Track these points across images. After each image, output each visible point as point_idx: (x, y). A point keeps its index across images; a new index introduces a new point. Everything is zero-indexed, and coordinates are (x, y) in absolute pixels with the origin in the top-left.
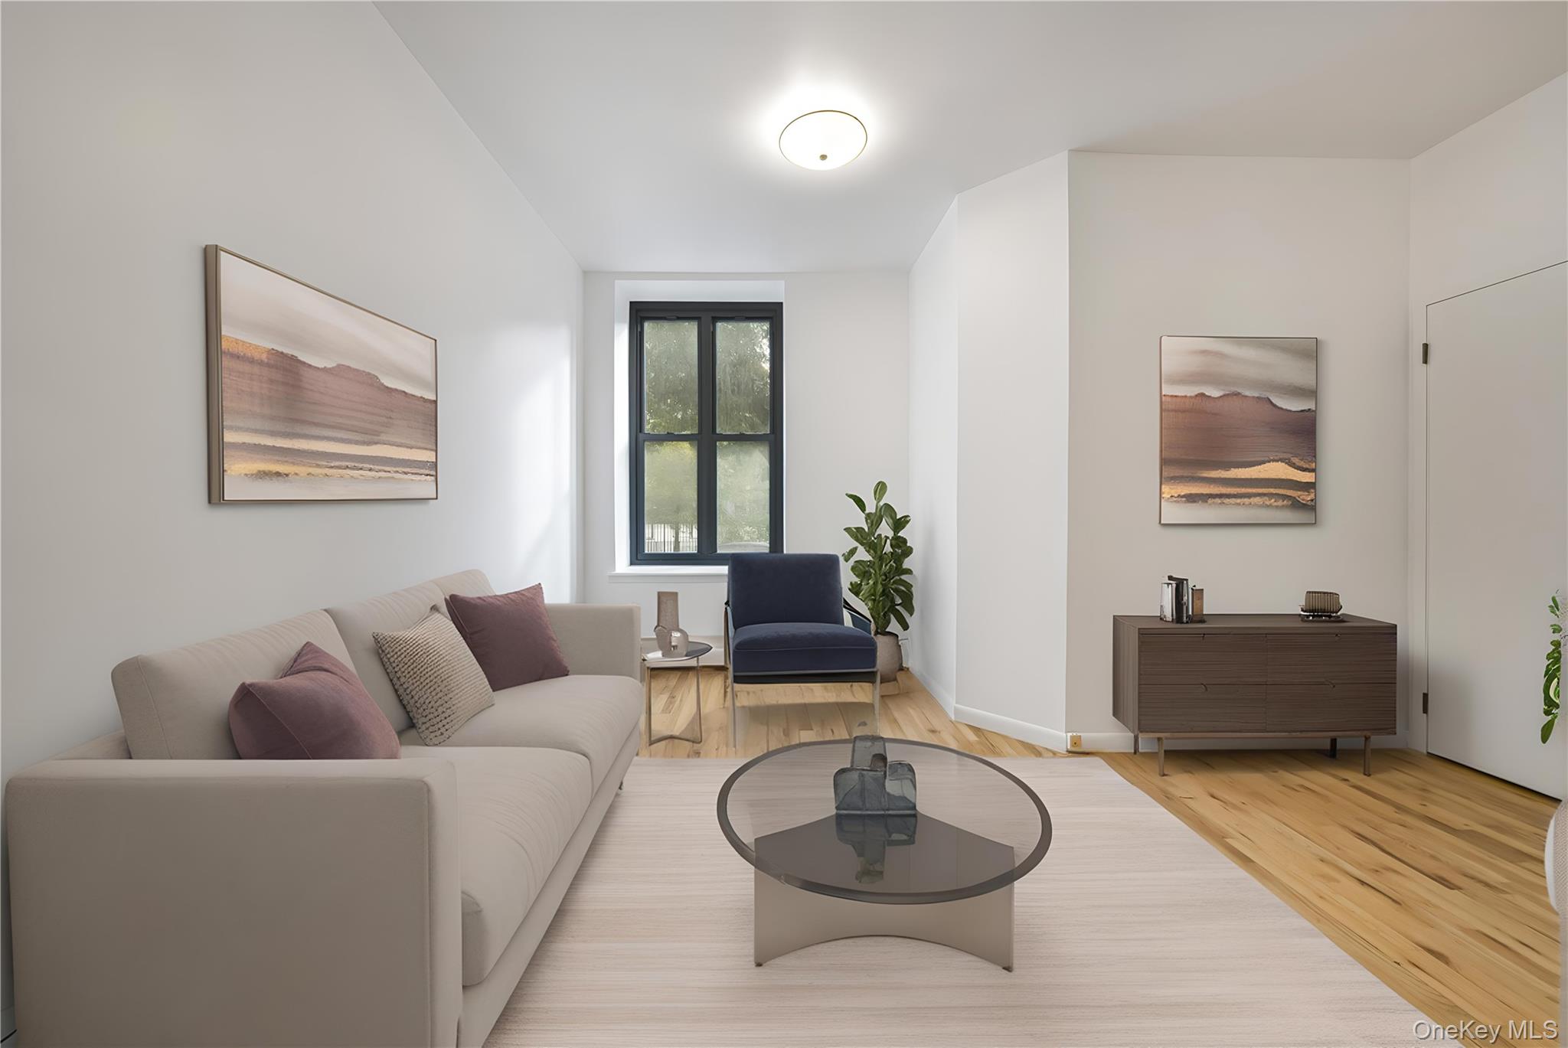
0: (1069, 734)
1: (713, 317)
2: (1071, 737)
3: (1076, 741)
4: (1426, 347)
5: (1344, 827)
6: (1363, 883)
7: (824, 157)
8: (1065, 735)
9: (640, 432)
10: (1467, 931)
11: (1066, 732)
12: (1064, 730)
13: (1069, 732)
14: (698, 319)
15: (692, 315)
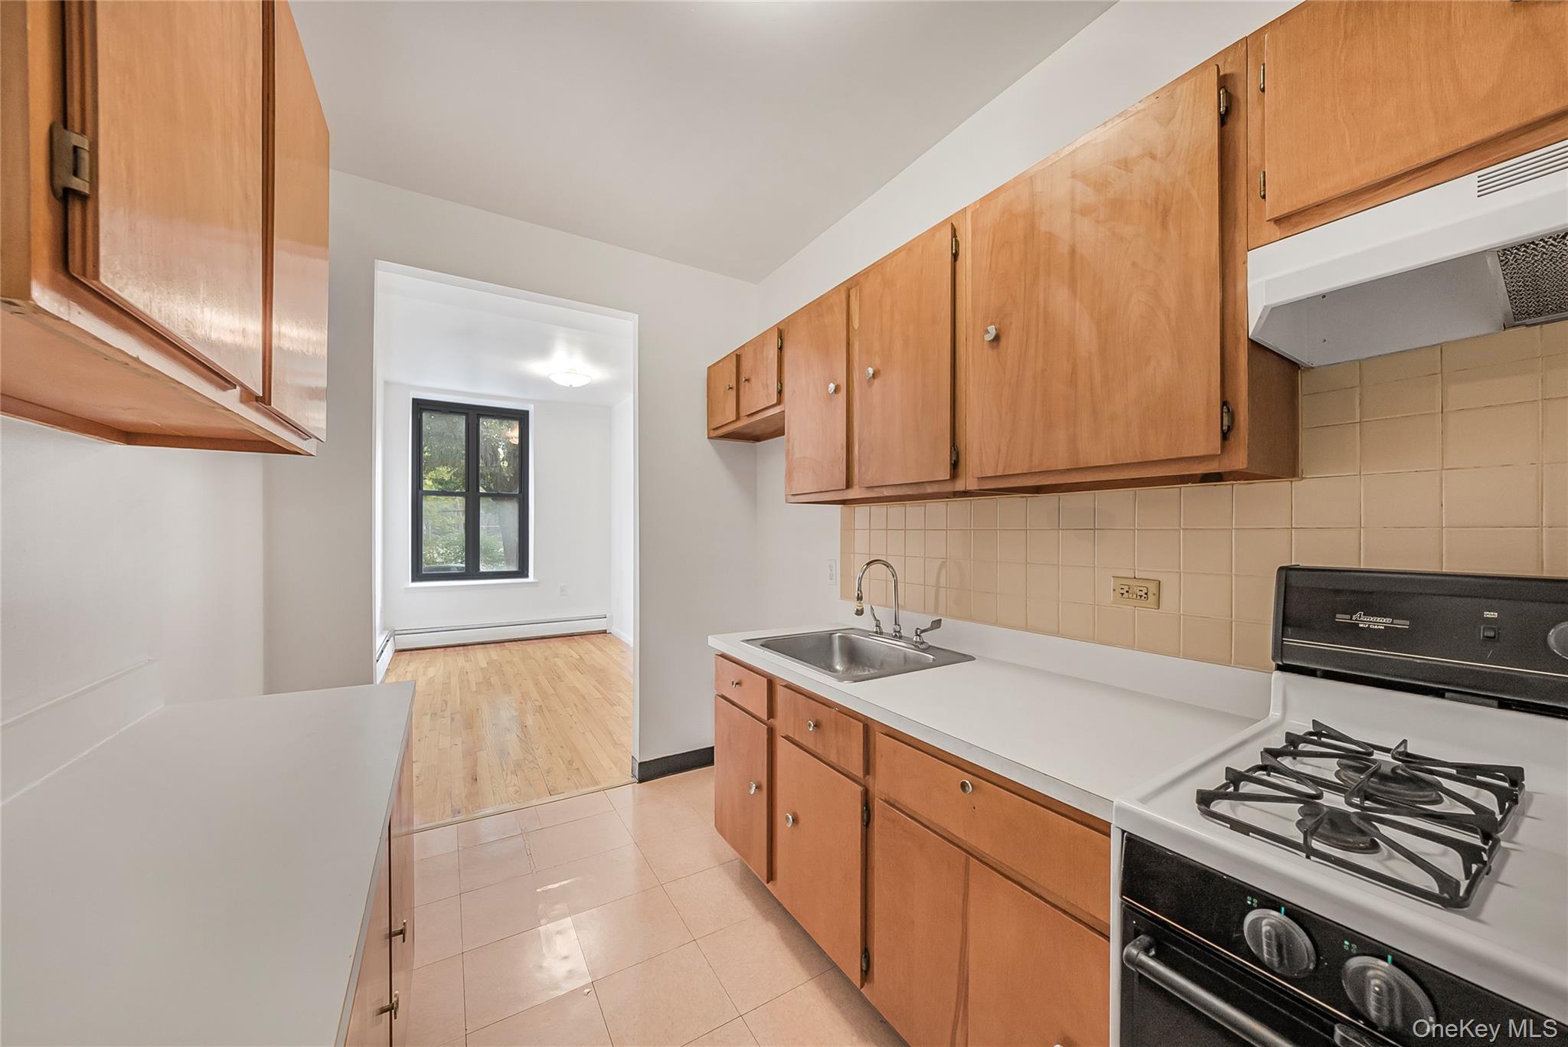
1: (476, 415)
9: (421, 489)
14: (467, 414)
15: (463, 411)
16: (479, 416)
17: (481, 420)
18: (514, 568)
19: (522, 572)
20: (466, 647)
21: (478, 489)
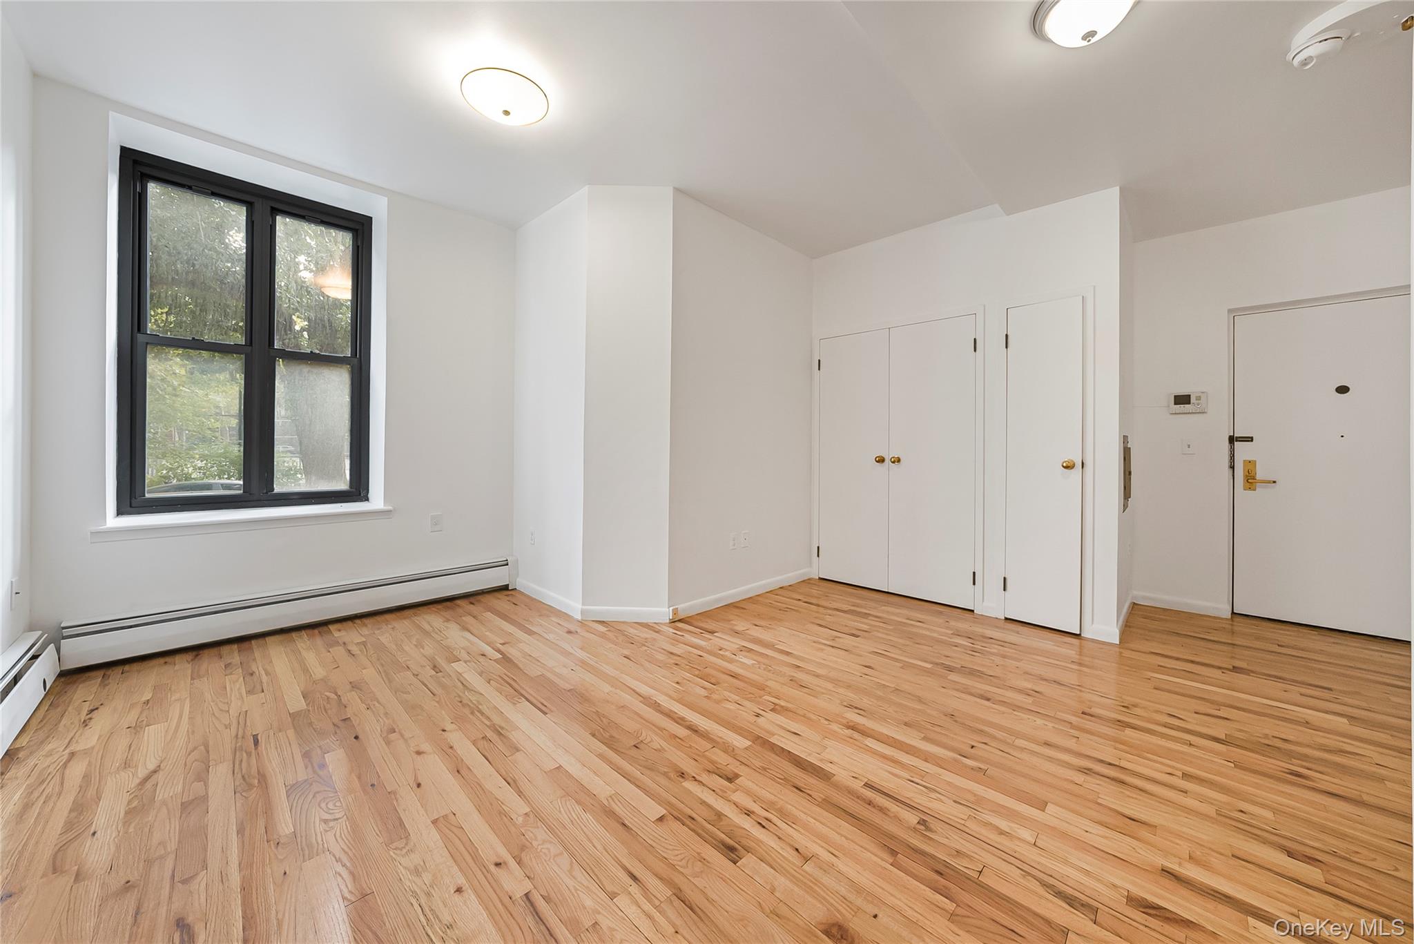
0: (671, 609)
1: (272, 207)
2: (673, 610)
3: (675, 612)
4: (819, 361)
5: (813, 623)
6: (833, 647)
7: (507, 113)
8: (668, 610)
9: (139, 330)
10: (870, 653)
11: (669, 608)
12: (667, 606)
13: (670, 607)
14: (250, 206)
15: (239, 196)
16: (275, 211)
17: (278, 218)
18: (343, 485)
19: (358, 489)
20: (246, 645)
21: (271, 343)
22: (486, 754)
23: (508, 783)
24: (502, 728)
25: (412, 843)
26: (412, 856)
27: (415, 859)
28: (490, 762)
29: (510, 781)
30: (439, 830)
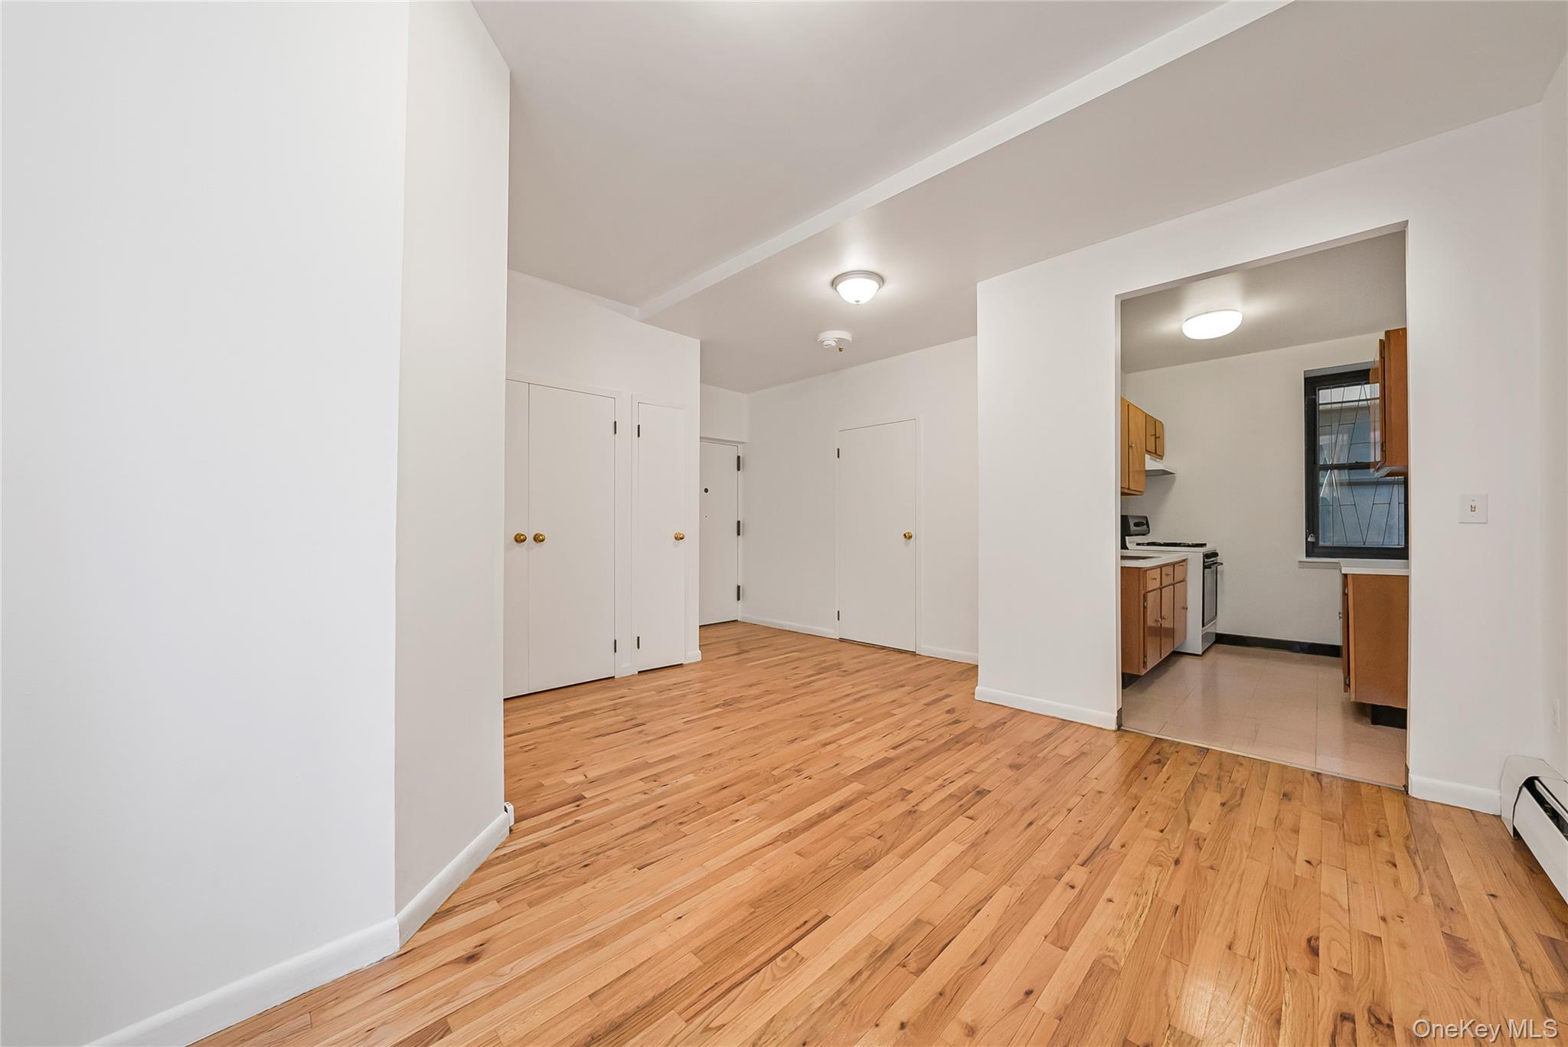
22: (938, 949)
23: (978, 911)
24: (875, 952)
25: (1101, 953)
26: (1111, 945)
27: (1111, 942)
28: (952, 939)
29: (974, 911)
30: (1071, 942)
